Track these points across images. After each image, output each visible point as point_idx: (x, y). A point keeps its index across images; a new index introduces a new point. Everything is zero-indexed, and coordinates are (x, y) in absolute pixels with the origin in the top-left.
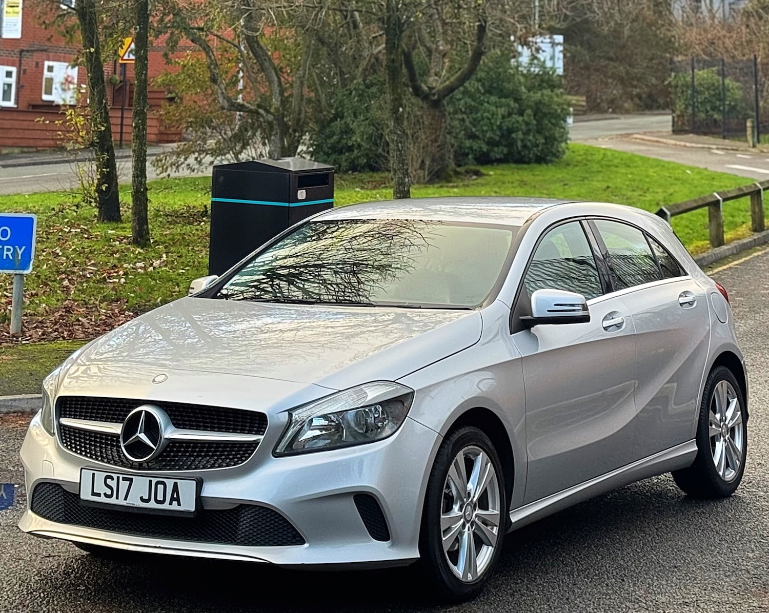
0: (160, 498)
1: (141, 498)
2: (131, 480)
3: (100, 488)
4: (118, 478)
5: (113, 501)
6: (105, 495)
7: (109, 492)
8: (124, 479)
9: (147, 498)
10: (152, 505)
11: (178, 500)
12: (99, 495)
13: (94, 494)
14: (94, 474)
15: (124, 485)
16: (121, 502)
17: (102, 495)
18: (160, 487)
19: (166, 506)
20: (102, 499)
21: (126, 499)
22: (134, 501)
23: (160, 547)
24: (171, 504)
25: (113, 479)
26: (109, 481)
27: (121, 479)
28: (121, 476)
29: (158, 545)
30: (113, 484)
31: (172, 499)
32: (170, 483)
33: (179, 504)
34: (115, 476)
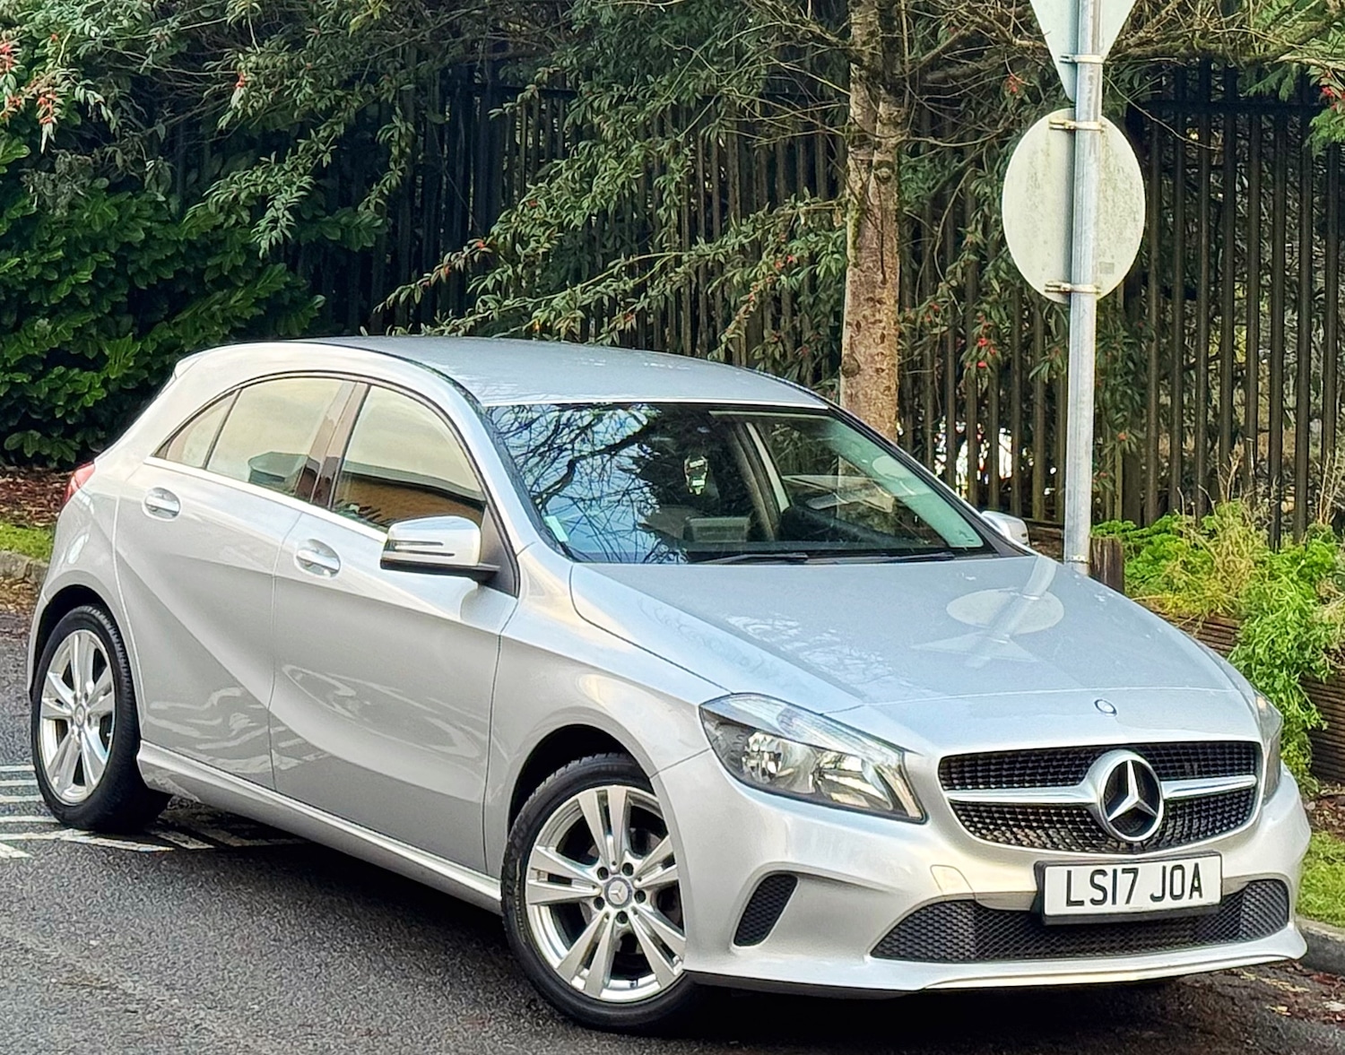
0: (1177, 891)
1: (1152, 896)
2: (1135, 871)
3: (1083, 891)
4: (1115, 871)
5: (1107, 908)
6: (1093, 902)
7: (1099, 895)
8: (1124, 871)
9: (1160, 895)
10: (1168, 903)
11: (1199, 889)
12: (1081, 903)
13: (1070, 903)
14: (1070, 873)
15: (1125, 880)
16: (1121, 907)
17: (1087, 903)
18: (1178, 873)
19: (1185, 902)
20: (1088, 909)
21: (1128, 902)
22: (1142, 903)
23: (1169, 967)
24: (1190, 897)
25: (1103, 873)
26: (1098, 879)
27: (1119, 872)
28: (1119, 868)
29: (1166, 965)
30: (1106, 882)
31: (1193, 888)
32: (1189, 865)
33: (1201, 896)
34: (1109, 869)
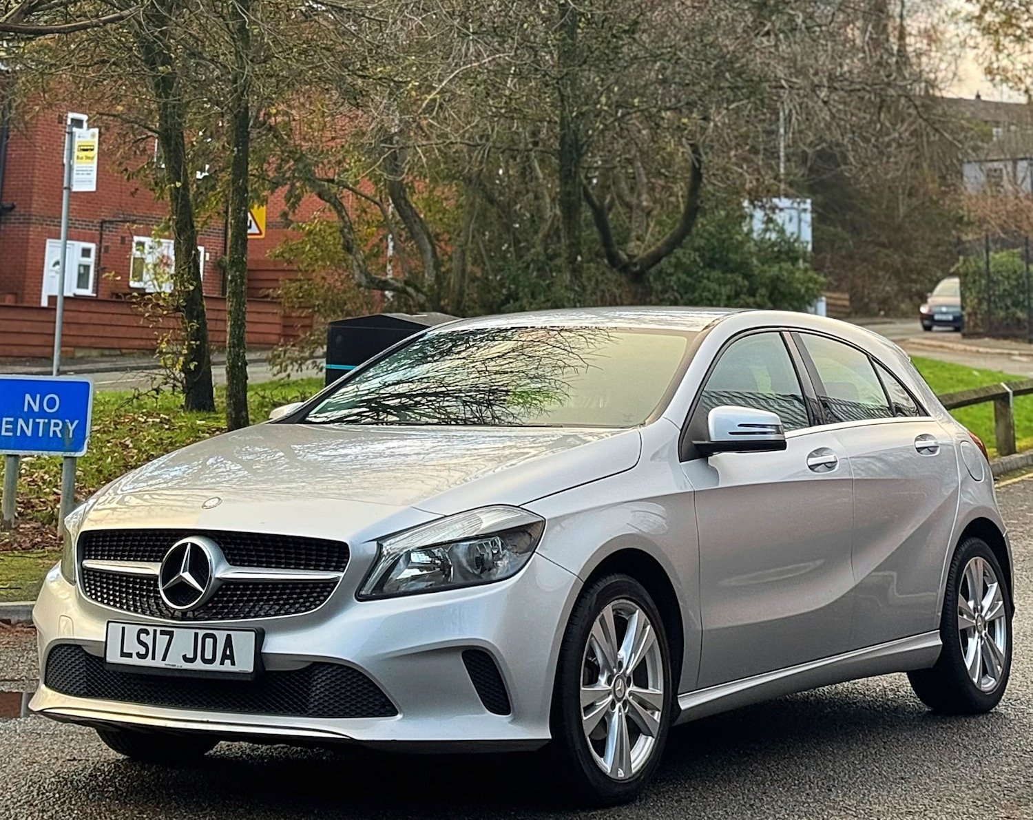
0: (208, 656)
1: (184, 657)
2: (171, 634)
3: (132, 646)
4: (155, 632)
5: (147, 662)
6: (138, 655)
7: (143, 651)
8: (162, 633)
9: (192, 656)
10: (198, 665)
11: (231, 657)
12: (130, 655)
13: (123, 654)
14: (123, 628)
15: (162, 641)
16: (158, 663)
17: (134, 655)
18: (209, 641)
19: (216, 666)
20: (135, 661)
21: (164, 659)
22: (175, 661)
23: (208, 722)
24: (222, 663)
25: (148, 633)
26: (143, 636)
27: (158, 633)
28: (158, 629)
29: (205, 720)
30: (148, 639)
31: (225, 657)
32: (221, 636)
33: (233, 663)
34: (151, 629)
